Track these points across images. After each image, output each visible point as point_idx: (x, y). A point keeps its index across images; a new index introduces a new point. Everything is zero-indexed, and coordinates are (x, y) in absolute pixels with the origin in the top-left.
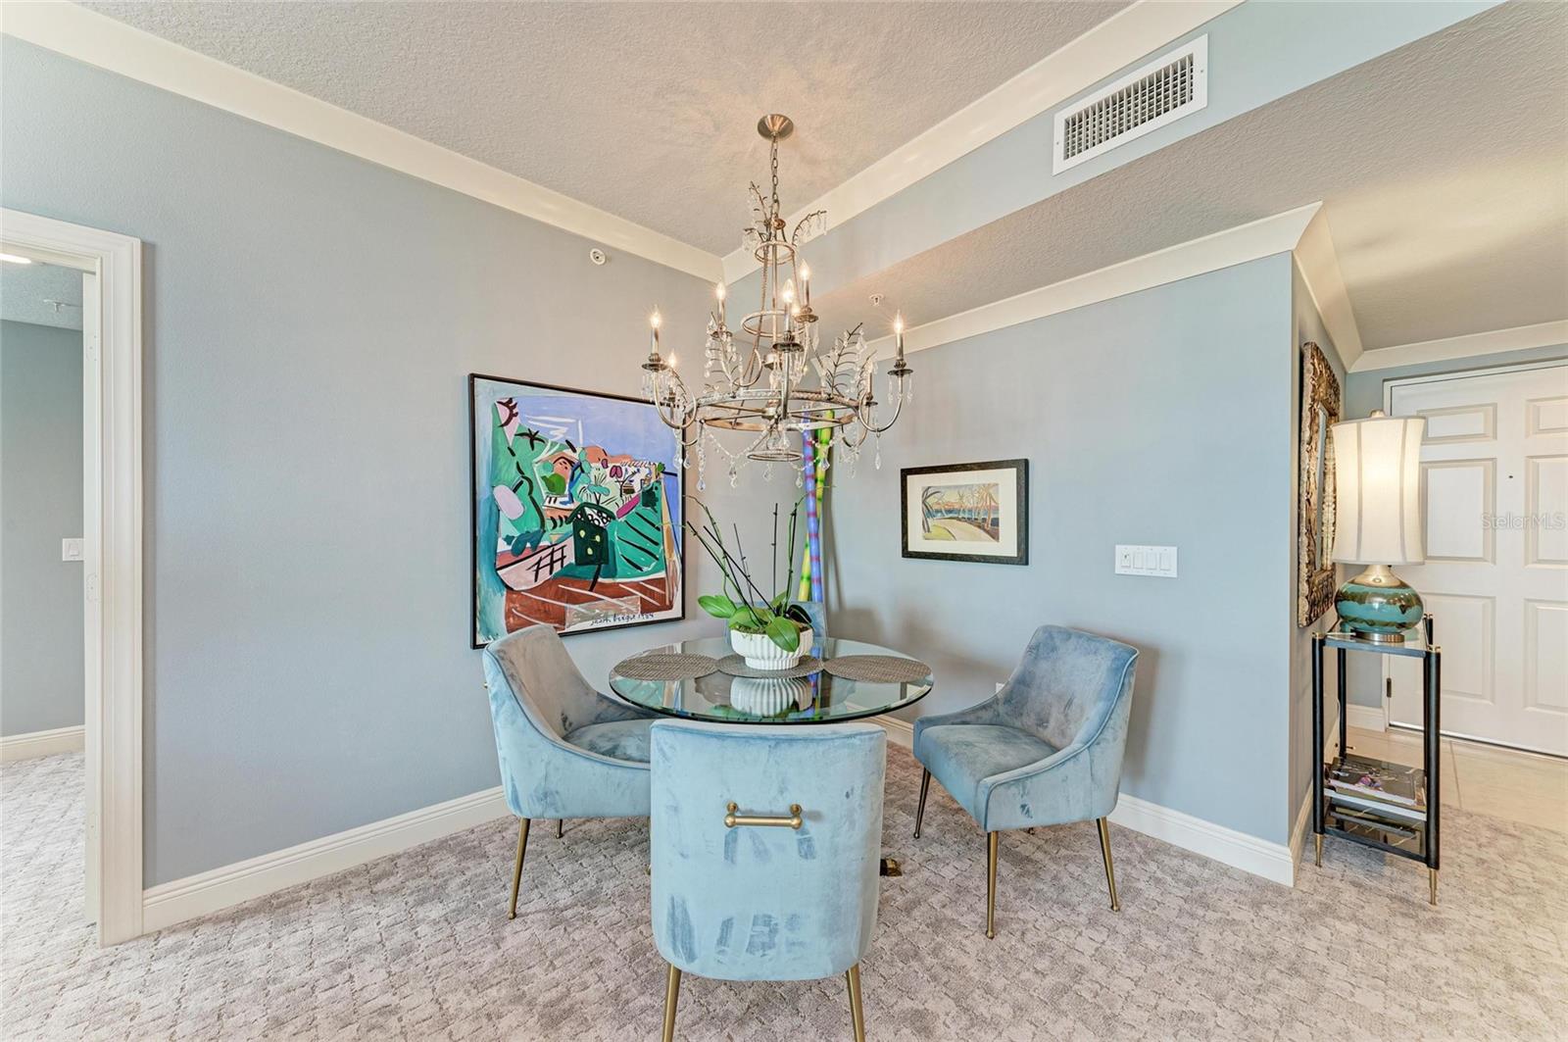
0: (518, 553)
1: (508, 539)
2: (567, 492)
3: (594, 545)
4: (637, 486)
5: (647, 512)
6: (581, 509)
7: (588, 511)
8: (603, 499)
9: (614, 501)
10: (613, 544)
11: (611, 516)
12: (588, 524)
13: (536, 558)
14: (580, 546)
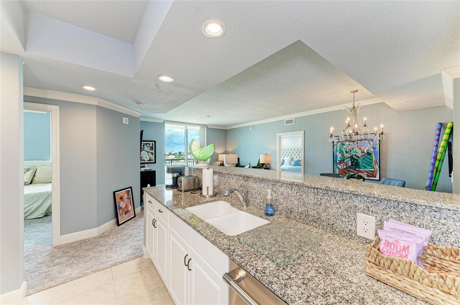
0: (340, 163)
1: (339, 161)
2: (349, 153)
3: (355, 162)
4: (365, 151)
5: (368, 156)
6: (352, 156)
7: (353, 156)
8: (357, 154)
9: (360, 154)
10: (359, 162)
11: (359, 157)
12: (354, 158)
13: (343, 164)
14: (352, 162)
